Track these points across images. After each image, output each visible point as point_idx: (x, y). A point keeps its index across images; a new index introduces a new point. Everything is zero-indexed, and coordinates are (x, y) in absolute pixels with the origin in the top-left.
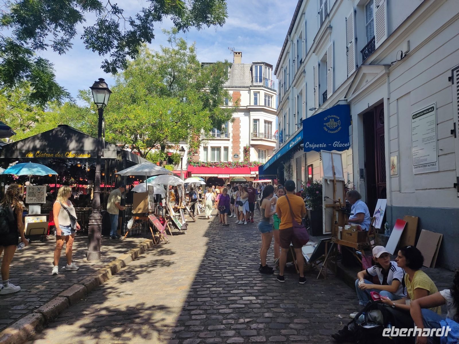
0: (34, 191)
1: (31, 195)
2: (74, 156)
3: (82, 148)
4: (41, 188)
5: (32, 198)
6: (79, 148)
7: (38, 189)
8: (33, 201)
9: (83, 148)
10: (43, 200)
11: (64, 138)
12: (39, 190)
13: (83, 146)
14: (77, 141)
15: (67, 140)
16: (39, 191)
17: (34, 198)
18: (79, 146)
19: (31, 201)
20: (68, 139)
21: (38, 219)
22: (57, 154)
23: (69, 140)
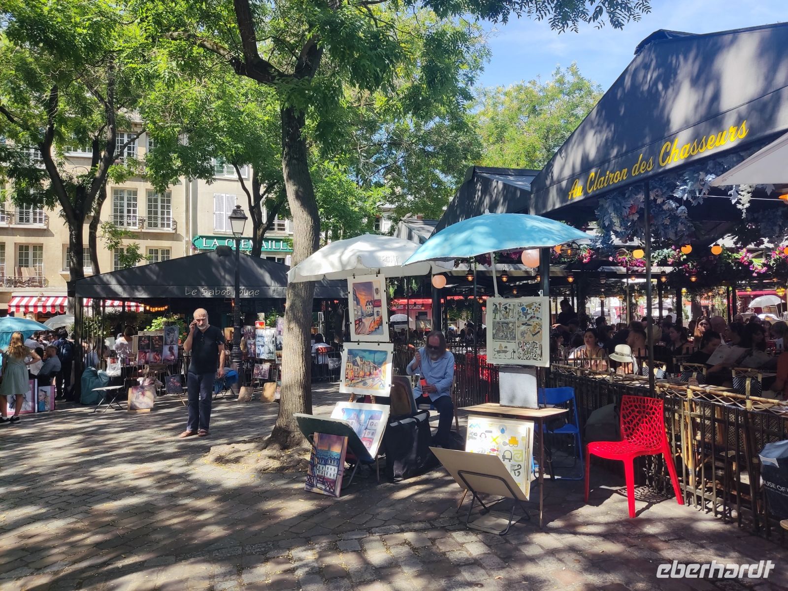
0: (510, 319)
1: (501, 334)
2: (686, 155)
3: (715, 105)
4: (530, 306)
5: (504, 344)
6: (702, 110)
7: (523, 309)
8: (509, 355)
9: (719, 104)
10: (539, 352)
11: (654, 91)
12: (526, 314)
13: (716, 97)
14: (695, 82)
15: (663, 93)
16: (524, 320)
17: (512, 346)
18: (703, 99)
19: (502, 355)
20: (666, 87)
21: (503, 431)
22: (637, 165)
23: (670, 91)
